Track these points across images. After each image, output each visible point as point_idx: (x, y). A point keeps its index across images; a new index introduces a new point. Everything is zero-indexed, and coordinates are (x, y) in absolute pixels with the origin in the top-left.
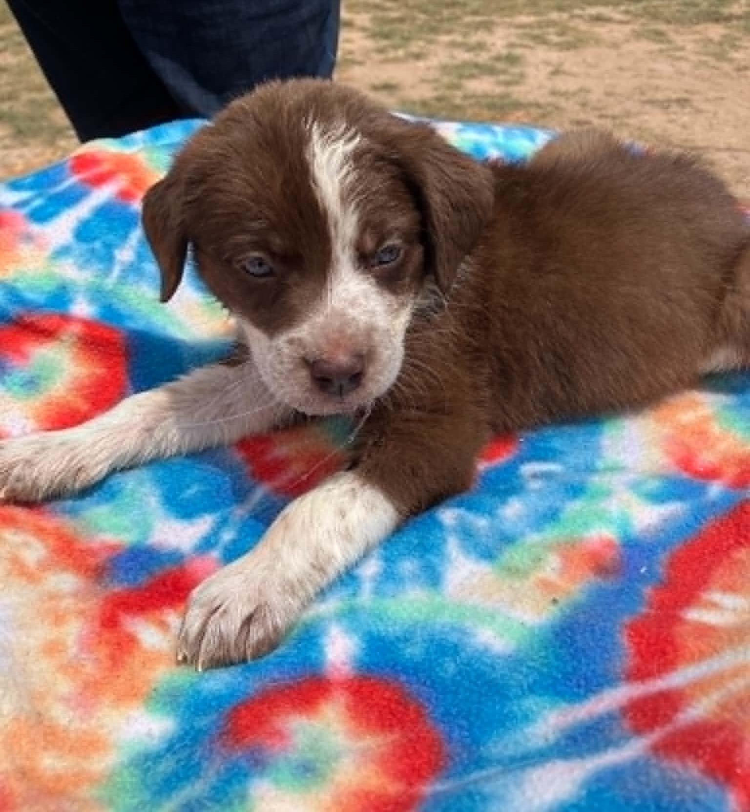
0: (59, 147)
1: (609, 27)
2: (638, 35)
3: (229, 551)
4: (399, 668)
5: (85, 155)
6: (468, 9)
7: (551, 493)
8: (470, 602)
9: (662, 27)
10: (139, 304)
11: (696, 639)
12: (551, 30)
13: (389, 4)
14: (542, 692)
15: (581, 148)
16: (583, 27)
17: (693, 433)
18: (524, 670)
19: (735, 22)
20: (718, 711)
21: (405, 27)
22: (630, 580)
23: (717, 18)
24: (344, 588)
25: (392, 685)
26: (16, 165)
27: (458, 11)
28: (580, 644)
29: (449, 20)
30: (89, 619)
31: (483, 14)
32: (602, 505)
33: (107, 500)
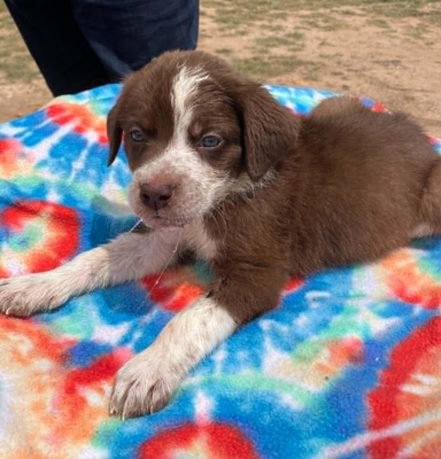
0: (33, 85)
1: (353, 18)
2: (370, 23)
3: (138, 344)
4: (238, 418)
5: (56, 105)
6: (272, 6)
7: (324, 310)
8: (278, 378)
9: (383, 18)
10: (86, 194)
11: (409, 404)
12: (320, 19)
13: (226, 3)
14: (320, 435)
15: (341, 107)
16: (338, 17)
17: (405, 274)
18: (310, 421)
19: (425, 17)
20: (420, 450)
21: (236, 16)
22: (370, 365)
23: (415, 14)
24: (205, 368)
25: (234, 429)
26: (7, 94)
27: (266, 7)
28: (342, 406)
29: (261, 12)
30: (59, 388)
31: (281, 9)
32: (353, 318)
33: (67, 314)
